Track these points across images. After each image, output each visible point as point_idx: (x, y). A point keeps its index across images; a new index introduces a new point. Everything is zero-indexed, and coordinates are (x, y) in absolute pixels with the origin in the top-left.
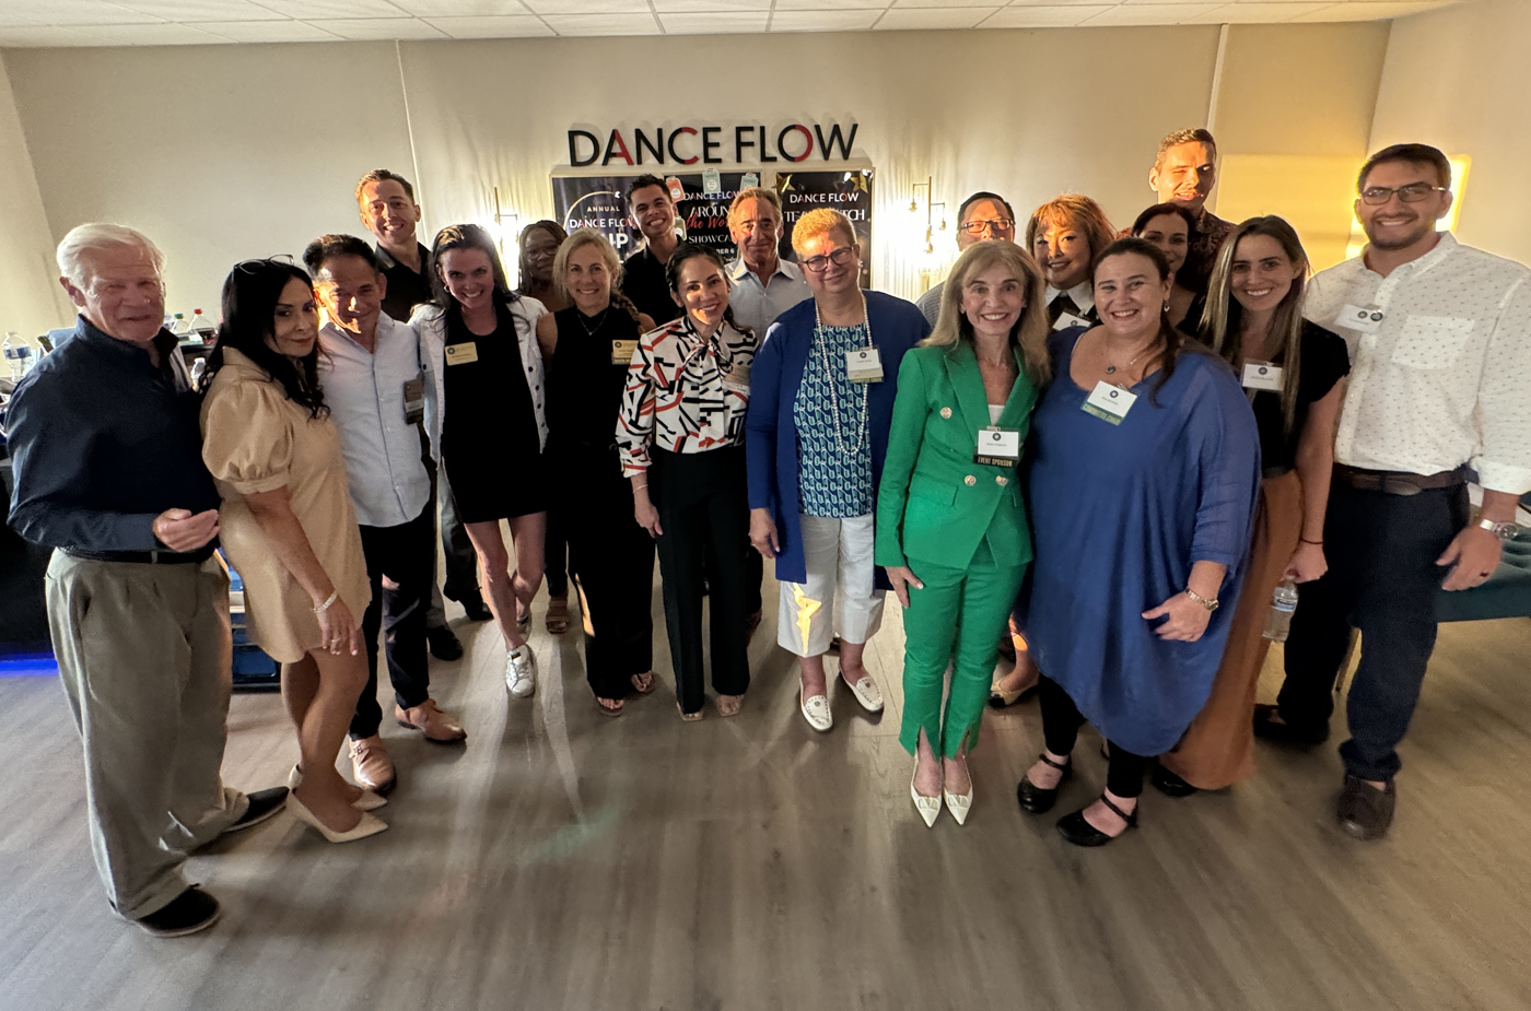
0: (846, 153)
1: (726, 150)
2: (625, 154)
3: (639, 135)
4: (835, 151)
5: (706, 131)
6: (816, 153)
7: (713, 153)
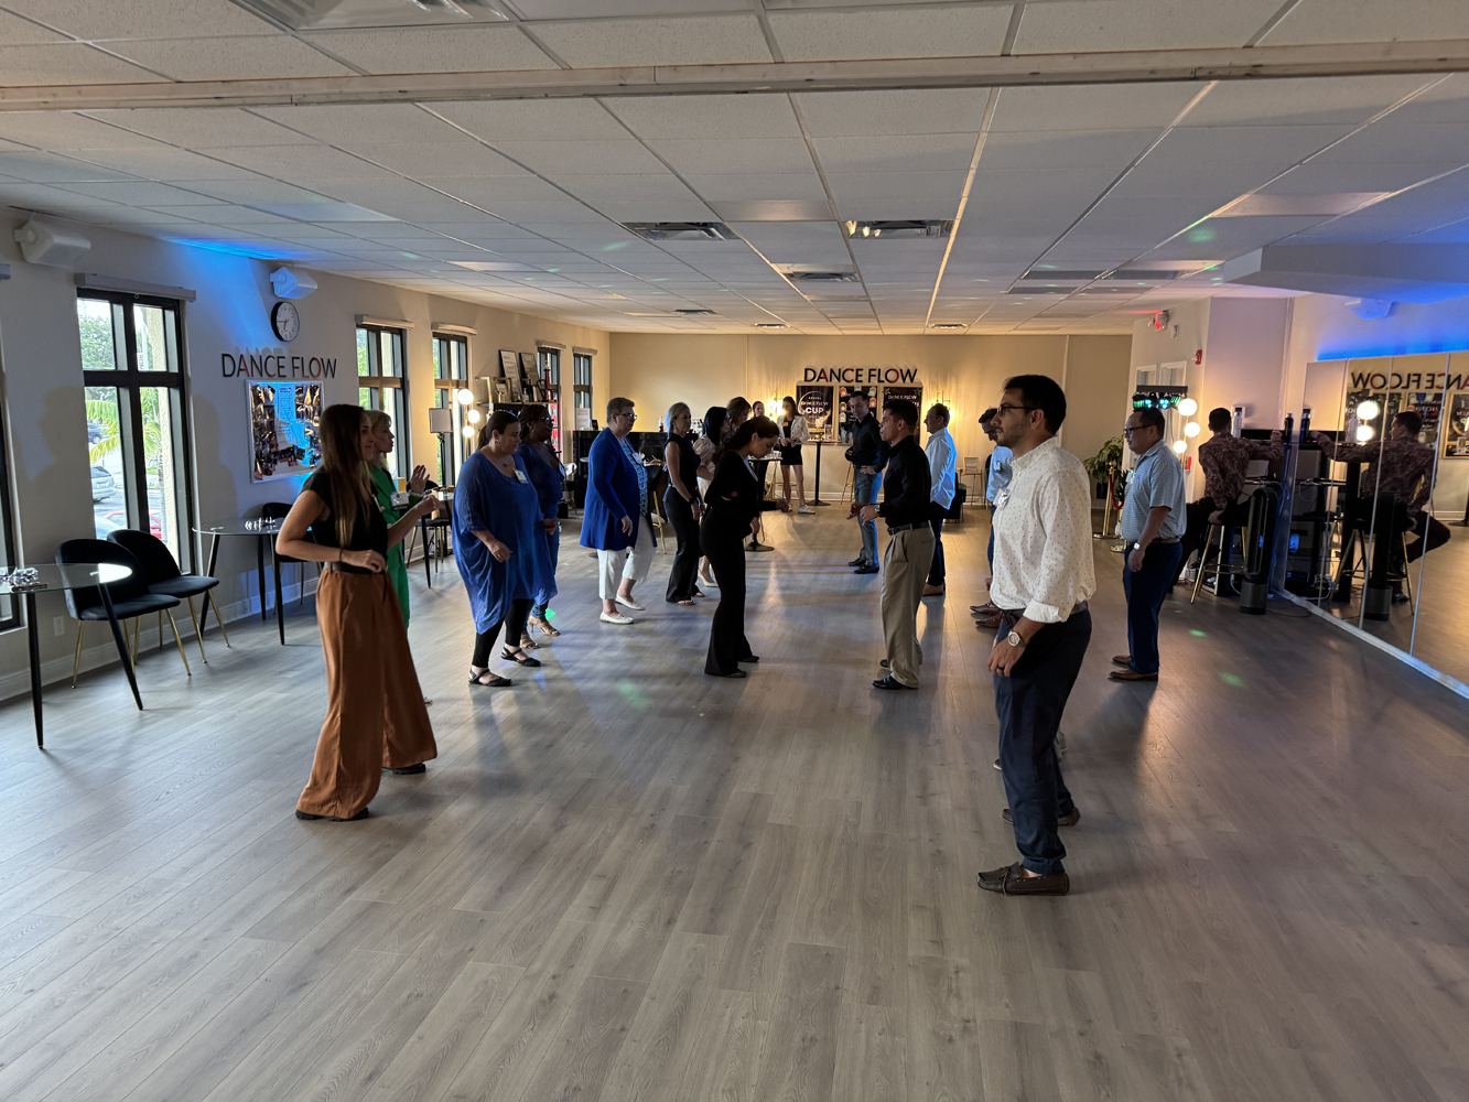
0: (912, 380)
1: (864, 378)
2: (825, 377)
3: (832, 371)
4: (908, 379)
5: (857, 370)
6: (900, 380)
7: (860, 378)
